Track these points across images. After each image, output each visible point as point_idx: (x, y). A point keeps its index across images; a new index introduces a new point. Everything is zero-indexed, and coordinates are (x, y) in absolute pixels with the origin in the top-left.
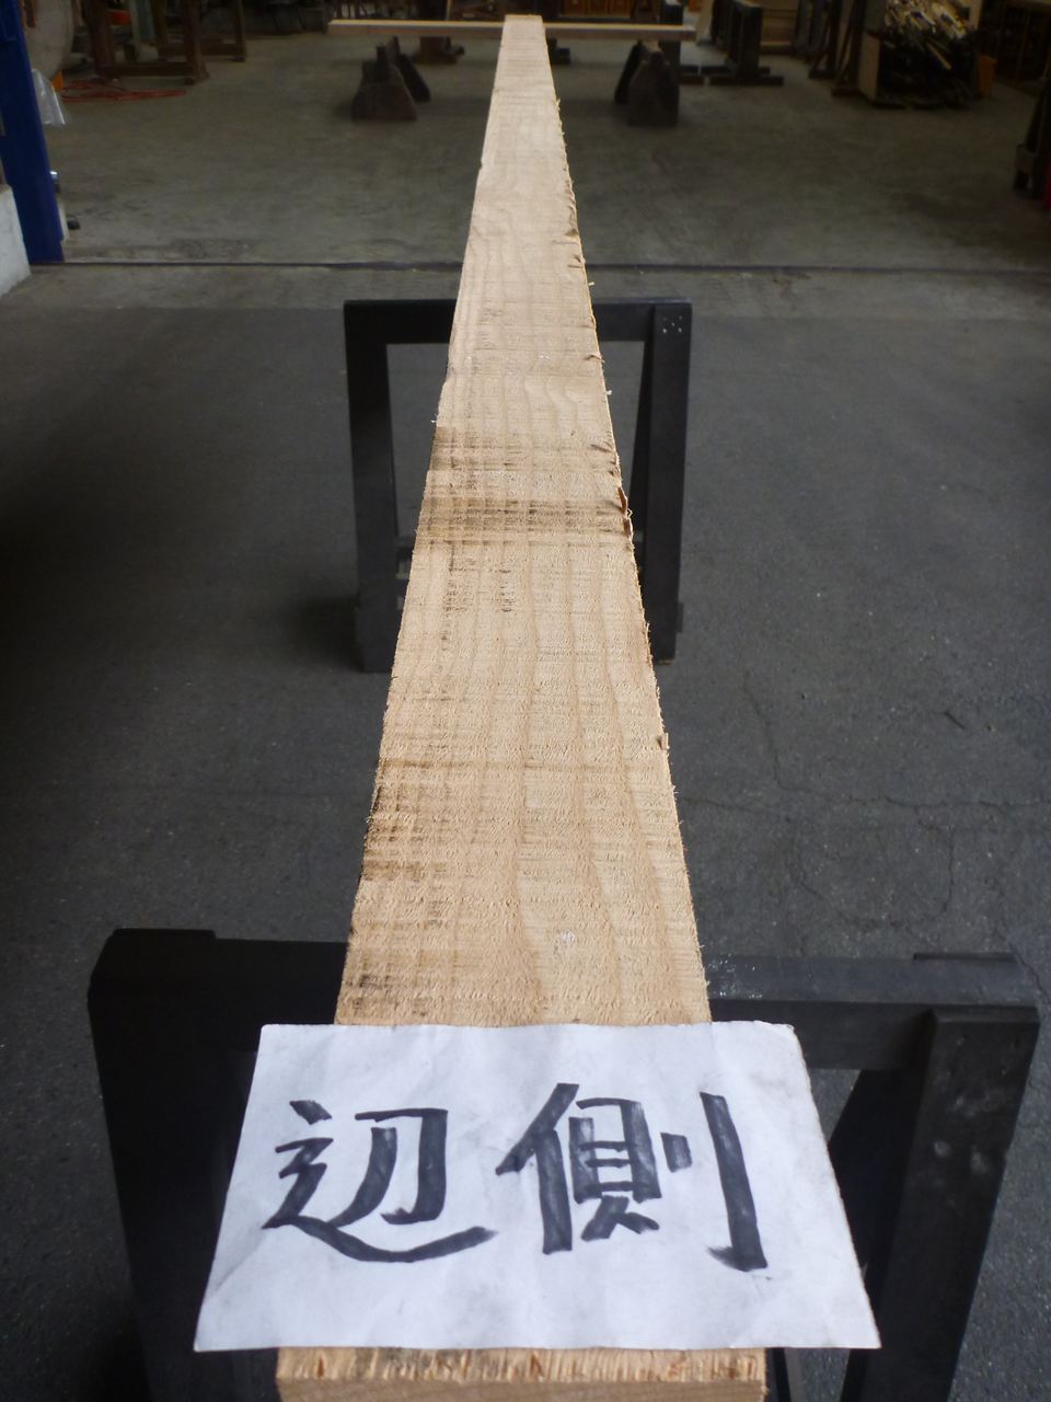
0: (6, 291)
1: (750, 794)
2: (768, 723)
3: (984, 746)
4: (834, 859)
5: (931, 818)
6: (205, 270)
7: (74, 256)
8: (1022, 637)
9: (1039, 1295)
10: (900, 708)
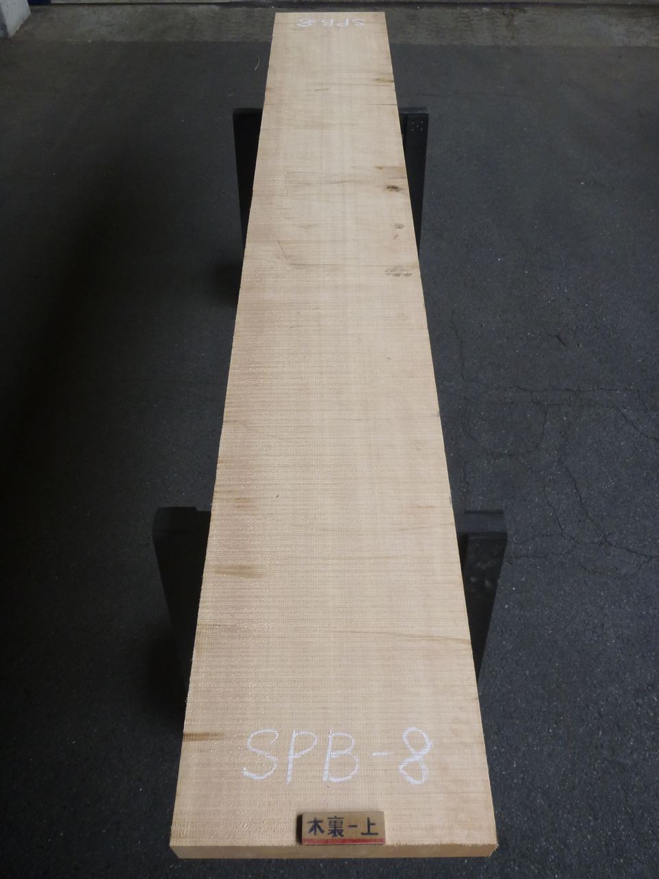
2: (462, 342)
3: (574, 356)
4: (485, 420)
5: (539, 398)
8: (608, 288)
10: (532, 333)
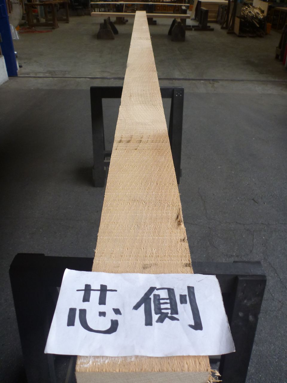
0: (2, 84)
1: (199, 221)
2: (204, 202)
3: (263, 208)
4: (221, 238)
5: (248, 227)
6: (55, 79)
7: (21, 74)
8: (274, 179)
9: (274, 357)
10: (240, 198)
